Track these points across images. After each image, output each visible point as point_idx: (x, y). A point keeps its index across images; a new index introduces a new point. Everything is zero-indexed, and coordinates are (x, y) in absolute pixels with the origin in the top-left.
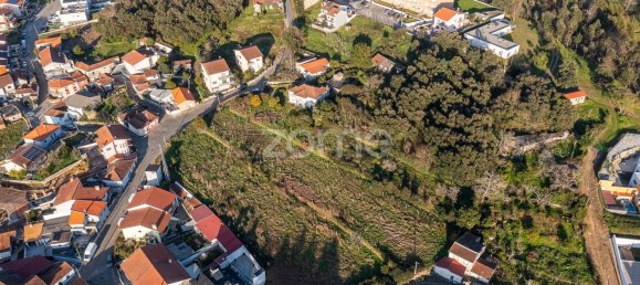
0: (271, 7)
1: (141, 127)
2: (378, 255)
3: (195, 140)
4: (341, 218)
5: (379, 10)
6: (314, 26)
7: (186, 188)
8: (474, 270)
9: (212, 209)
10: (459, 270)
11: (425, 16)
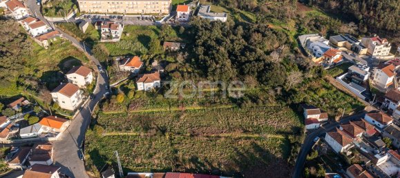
0: (55, 39)
1: (49, 158)
2: (280, 137)
3: (103, 143)
4: (245, 131)
5: (133, 19)
6: (102, 41)
7: (140, 172)
8: (320, 118)
9: (176, 171)
10: (315, 121)
11: (164, 14)
